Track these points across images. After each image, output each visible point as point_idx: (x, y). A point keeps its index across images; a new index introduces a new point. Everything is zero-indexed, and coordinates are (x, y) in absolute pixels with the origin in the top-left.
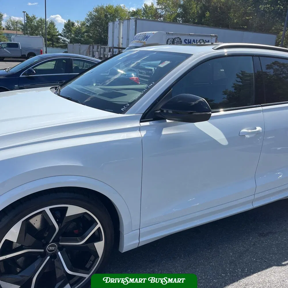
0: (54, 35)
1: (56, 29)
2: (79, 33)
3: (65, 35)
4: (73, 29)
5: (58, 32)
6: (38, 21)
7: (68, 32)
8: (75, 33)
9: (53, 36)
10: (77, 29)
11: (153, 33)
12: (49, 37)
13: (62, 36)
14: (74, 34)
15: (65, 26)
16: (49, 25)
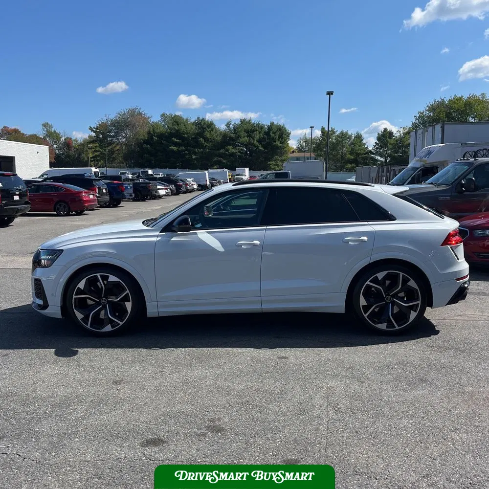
0: (361, 154)
1: (364, 144)
2: (399, 148)
3: (377, 152)
4: (391, 141)
5: (367, 148)
6: (338, 136)
7: (382, 147)
8: (394, 147)
9: (358, 154)
10: (397, 141)
11: (440, 146)
12: (352, 157)
13: (373, 154)
14: (391, 149)
15: (379, 139)
16: (354, 140)
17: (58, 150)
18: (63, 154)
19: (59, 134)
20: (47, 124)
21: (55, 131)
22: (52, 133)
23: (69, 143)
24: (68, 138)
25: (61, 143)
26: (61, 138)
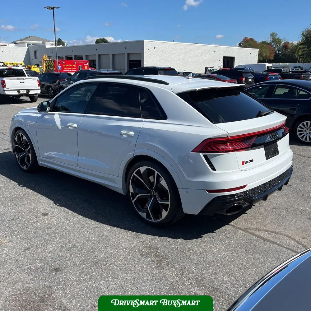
17: (278, 51)
18: (281, 54)
19: (281, 40)
20: (274, 33)
21: (278, 38)
22: (276, 39)
23: (287, 46)
24: (286, 42)
25: (281, 46)
26: (282, 42)
